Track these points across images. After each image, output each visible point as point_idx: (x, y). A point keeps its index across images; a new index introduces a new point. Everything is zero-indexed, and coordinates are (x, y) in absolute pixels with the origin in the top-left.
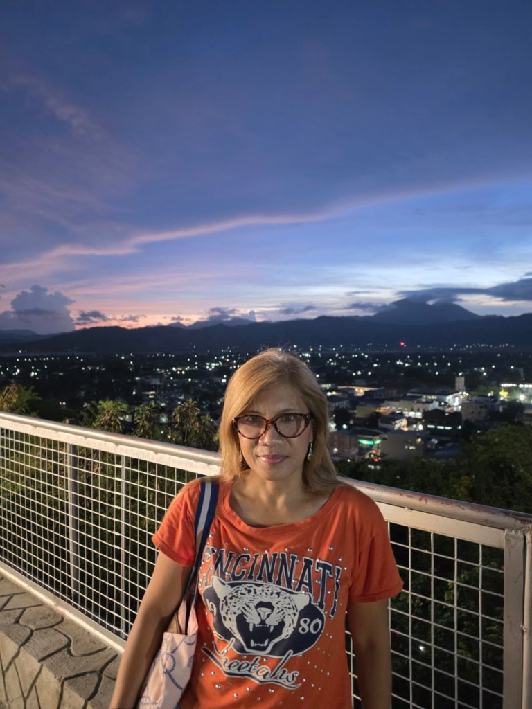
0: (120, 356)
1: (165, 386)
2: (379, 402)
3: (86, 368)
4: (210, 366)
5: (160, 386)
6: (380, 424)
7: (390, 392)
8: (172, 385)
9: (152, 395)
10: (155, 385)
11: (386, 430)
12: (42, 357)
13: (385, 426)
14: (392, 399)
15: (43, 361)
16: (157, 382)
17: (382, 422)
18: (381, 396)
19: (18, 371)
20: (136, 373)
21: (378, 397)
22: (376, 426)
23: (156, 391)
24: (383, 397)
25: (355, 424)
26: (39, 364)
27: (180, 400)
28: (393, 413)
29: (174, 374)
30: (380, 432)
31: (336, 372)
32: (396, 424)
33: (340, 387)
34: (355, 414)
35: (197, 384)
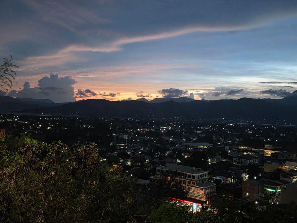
0: (105, 118)
1: (132, 140)
2: (283, 161)
3: (82, 126)
4: (163, 129)
5: (128, 140)
6: (282, 178)
7: (291, 155)
8: (136, 140)
9: (122, 146)
10: (125, 140)
11: (285, 183)
12: (56, 117)
13: (285, 179)
14: (291, 160)
15: (56, 120)
16: (126, 137)
17: (284, 176)
18: (284, 157)
19: (40, 126)
20: (114, 131)
21: (281, 158)
22: (279, 179)
23: (125, 144)
24: (285, 158)
25: (263, 177)
26: (53, 122)
27: (140, 151)
28: (292, 171)
29: (138, 133)
30: (281, 183)
31: (252, 138)
32: (294, 178)
33: (253, 149)
34: (263, 169)
35: (152, 141)
